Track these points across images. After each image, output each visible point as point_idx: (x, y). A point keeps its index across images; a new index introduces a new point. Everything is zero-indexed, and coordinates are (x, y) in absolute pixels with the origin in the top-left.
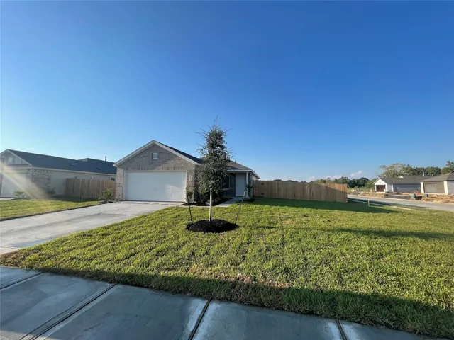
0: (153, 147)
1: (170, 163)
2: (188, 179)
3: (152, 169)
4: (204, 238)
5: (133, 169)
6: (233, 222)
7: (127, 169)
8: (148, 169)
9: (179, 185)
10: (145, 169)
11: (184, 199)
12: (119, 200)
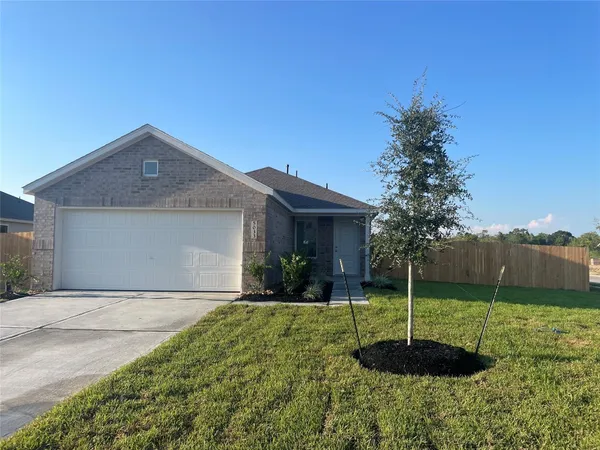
0: (145, 144)
1: (198, 190)
2: (247, 232)
3: (143, 203)
4: (410, 390)
5: (86, 203)
6: (469, 346)
7: (66, 202)
8: (129, 204)
9: (222, 248)
10: (121, 204)
11: (237, 284)
12: (45, 288)
